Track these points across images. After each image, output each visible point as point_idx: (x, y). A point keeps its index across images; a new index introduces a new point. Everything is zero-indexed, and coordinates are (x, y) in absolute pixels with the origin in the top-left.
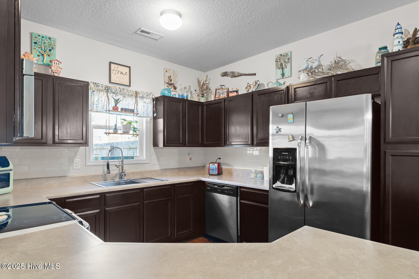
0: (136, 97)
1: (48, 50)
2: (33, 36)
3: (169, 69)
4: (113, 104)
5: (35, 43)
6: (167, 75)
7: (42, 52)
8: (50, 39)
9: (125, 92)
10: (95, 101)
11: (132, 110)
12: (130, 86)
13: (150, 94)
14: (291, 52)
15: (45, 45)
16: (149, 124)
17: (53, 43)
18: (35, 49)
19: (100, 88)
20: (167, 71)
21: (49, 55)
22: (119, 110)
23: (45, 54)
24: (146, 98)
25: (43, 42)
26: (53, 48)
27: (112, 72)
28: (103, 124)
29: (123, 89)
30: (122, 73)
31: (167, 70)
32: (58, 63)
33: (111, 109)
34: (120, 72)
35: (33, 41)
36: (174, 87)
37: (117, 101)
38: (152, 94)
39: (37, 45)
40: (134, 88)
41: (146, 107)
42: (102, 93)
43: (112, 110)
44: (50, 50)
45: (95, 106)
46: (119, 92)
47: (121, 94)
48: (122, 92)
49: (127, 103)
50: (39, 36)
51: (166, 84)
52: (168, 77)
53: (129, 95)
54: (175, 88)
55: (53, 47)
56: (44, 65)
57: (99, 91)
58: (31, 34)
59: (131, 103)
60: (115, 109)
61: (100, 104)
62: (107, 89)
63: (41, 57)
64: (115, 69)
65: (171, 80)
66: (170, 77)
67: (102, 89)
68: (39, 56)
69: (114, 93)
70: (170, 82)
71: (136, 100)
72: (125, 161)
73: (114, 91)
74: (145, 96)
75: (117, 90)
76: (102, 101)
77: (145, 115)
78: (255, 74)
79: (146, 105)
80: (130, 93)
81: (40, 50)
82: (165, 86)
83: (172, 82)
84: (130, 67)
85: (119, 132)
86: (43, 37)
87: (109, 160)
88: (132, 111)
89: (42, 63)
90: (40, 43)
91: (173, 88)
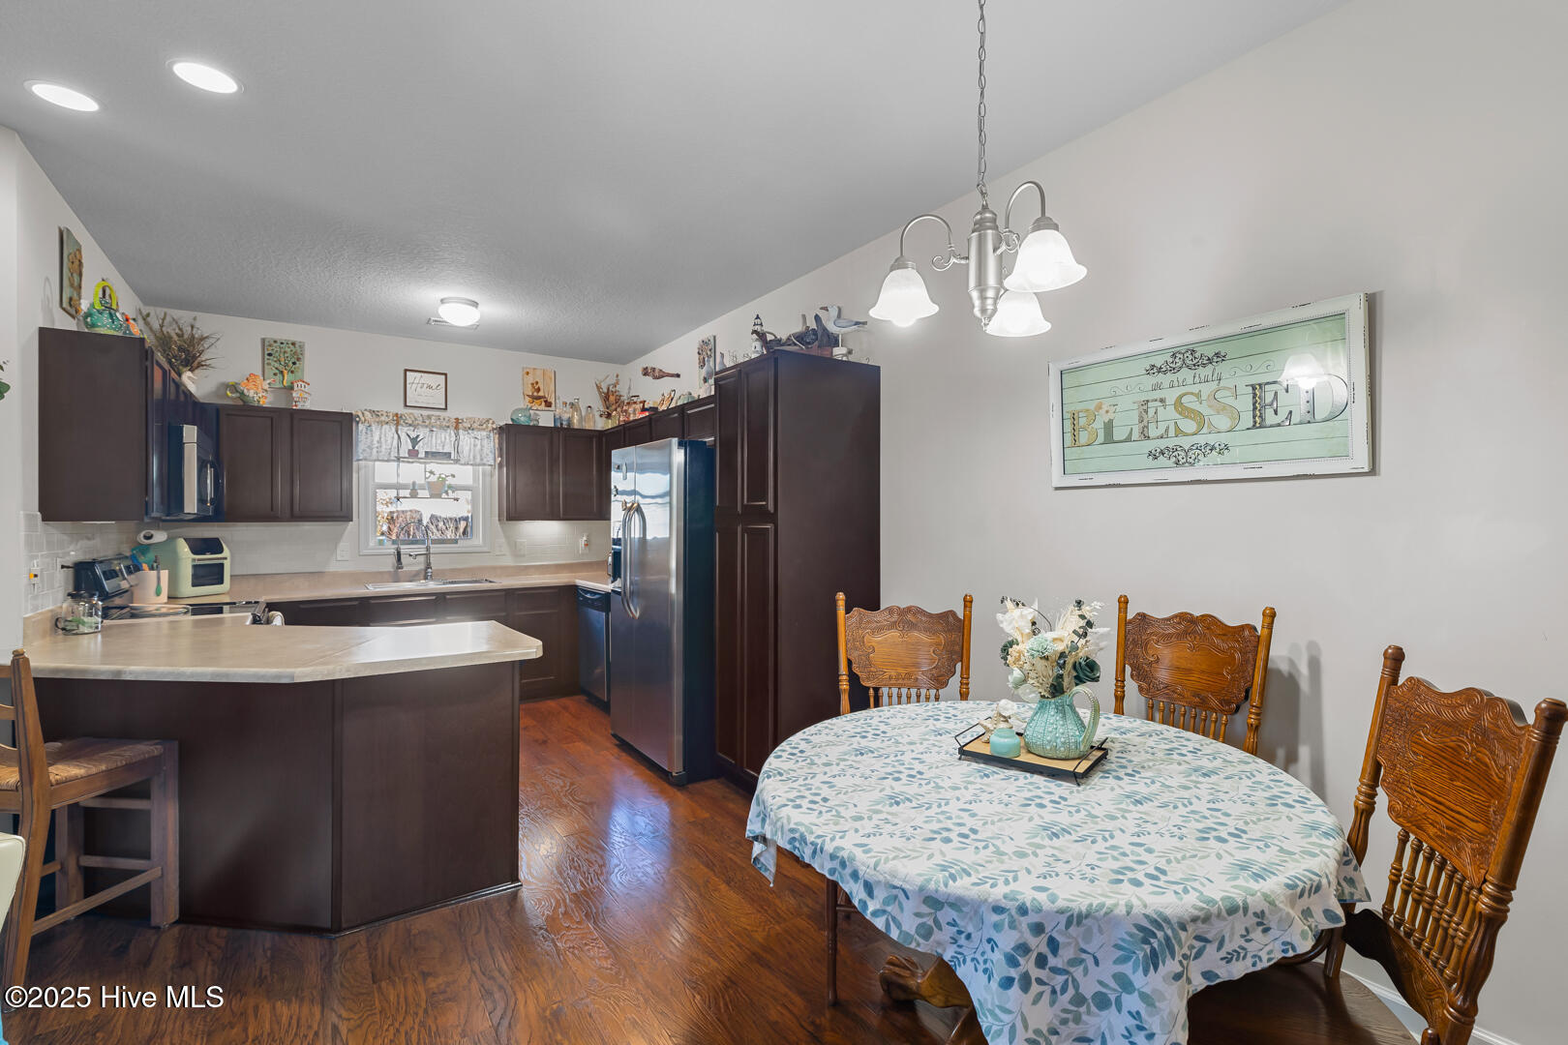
0: (457, 428)
1: (291, 364)
2: (267, 343)
3: (534, 369)
4: (407, 445)
5: (270, 355)
6: (530, 379)
7: (281, 368)
8: (293, 344)
9: (433, 421)
10: (375, 442)
11: (446, 453)
12: (446, 409)
13: (488, 421)
14: (715, 337)
15: (286, 355)
16: (488, 479)
17: (299, 351)
18: (269, 364)
19: (383, 418)
20: (528, 373)
21: (292, 372)
22: (422, 455)
23: (286, 372)
24: (479, 430)
25: (283, 350)
26: (298, 359)
27: (408, 386)
28: (393, 480)
29: (429, 417)
30: (430, 387)
31: (525, 371)
32: (303, 384)
33: (404, 453)
34: (425, 386)
35: (267, 352)
36: (546, 402)
37: (415, 441)
38: (491, 422)
39: (271, 358)
40: (452, 413)
41: (479, 447)
42: (386, 427)
43: (407, 456)
44: (294, 363)
45: (375, 450)
46: (420, 423)
47: (427, 426)
48: (428, 422)
49: (439, 442)
50: (275, 342)
51: (528, 399)
52: (532, 384)
53: (441, 427)
54: (548, 404)
55: (300, 356)
56: (285, 388)
57: (381, 423)
58: (263, 340)
59: (448, 441)
60: (413, 453)
61: (384, 446)
62: (398, 420)
63: (279, 376)
64: (417, 381)
65: (538, 390)
66: (537, 383)
67: (387, 420)
68: (275, 374)
69: (410, 425)
70: (535, 394)
71: (457, 435)
72: (434, 548)
73: (410, 422)
74: (475, 425)
75: (416, 419)
76: (386, 441)
77: (478, 461)
78: (678, 376)
79: (478, 442)
80: (444, 423)
81: (277, 365)
82: (523, 403)
83: (541, 394)
84: (446, 375)
85: (422, 493)
86: (282, 343)
87: (402, 547)
88: (448, 455)
89: (281, 386)
90: (277, 354)
91: (543, 404)
